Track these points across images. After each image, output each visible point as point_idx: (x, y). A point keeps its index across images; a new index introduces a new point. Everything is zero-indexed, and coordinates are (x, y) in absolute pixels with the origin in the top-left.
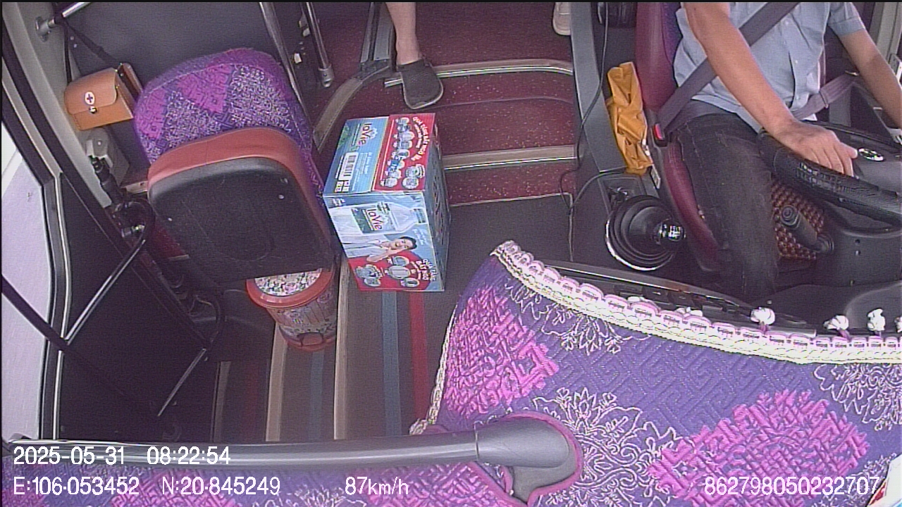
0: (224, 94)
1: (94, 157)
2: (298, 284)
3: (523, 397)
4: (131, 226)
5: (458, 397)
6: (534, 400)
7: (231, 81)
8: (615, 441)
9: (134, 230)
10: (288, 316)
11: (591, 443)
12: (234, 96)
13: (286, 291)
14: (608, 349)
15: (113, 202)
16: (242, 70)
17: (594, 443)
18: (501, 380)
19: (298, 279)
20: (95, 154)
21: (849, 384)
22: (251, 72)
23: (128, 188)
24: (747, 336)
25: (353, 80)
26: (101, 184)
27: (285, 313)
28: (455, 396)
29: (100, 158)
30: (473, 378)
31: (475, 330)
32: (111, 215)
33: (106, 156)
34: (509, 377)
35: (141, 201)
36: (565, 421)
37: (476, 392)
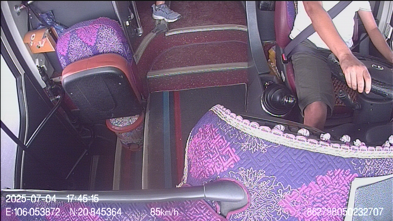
0: (95, 37)
1: (39, 66)
2: (128, 122)
3: (224, 171)
4: (55, 96)
5: (196, 171)
6: (229, 173)
7: (99, 32)
8: (265, 191)
9: (56, 98)
10: (123, 136)
11: (254, 191)
12: (99, 39)
13: (122, 125)
14: (261, 151)
15: (47, 86)
16: (104, 27)
17: (255, 191)
18: (215, 163)
19: (128, 120)
20: (39, 65)
21: (367, 167)
22: (108, 29)
23: (53, 79)
24: (322, 145)
25: (152, 33)
26: (42, 78)
27: (122, 134)
28: (195, 171)
29: (41, 66)
30: (203, 163)
31: (203, 142)
32: (46, 91)
33: (44, 66)
34: (218, 163)
35: (58, 85)
36: (243, 182)
37: (204, 169)
